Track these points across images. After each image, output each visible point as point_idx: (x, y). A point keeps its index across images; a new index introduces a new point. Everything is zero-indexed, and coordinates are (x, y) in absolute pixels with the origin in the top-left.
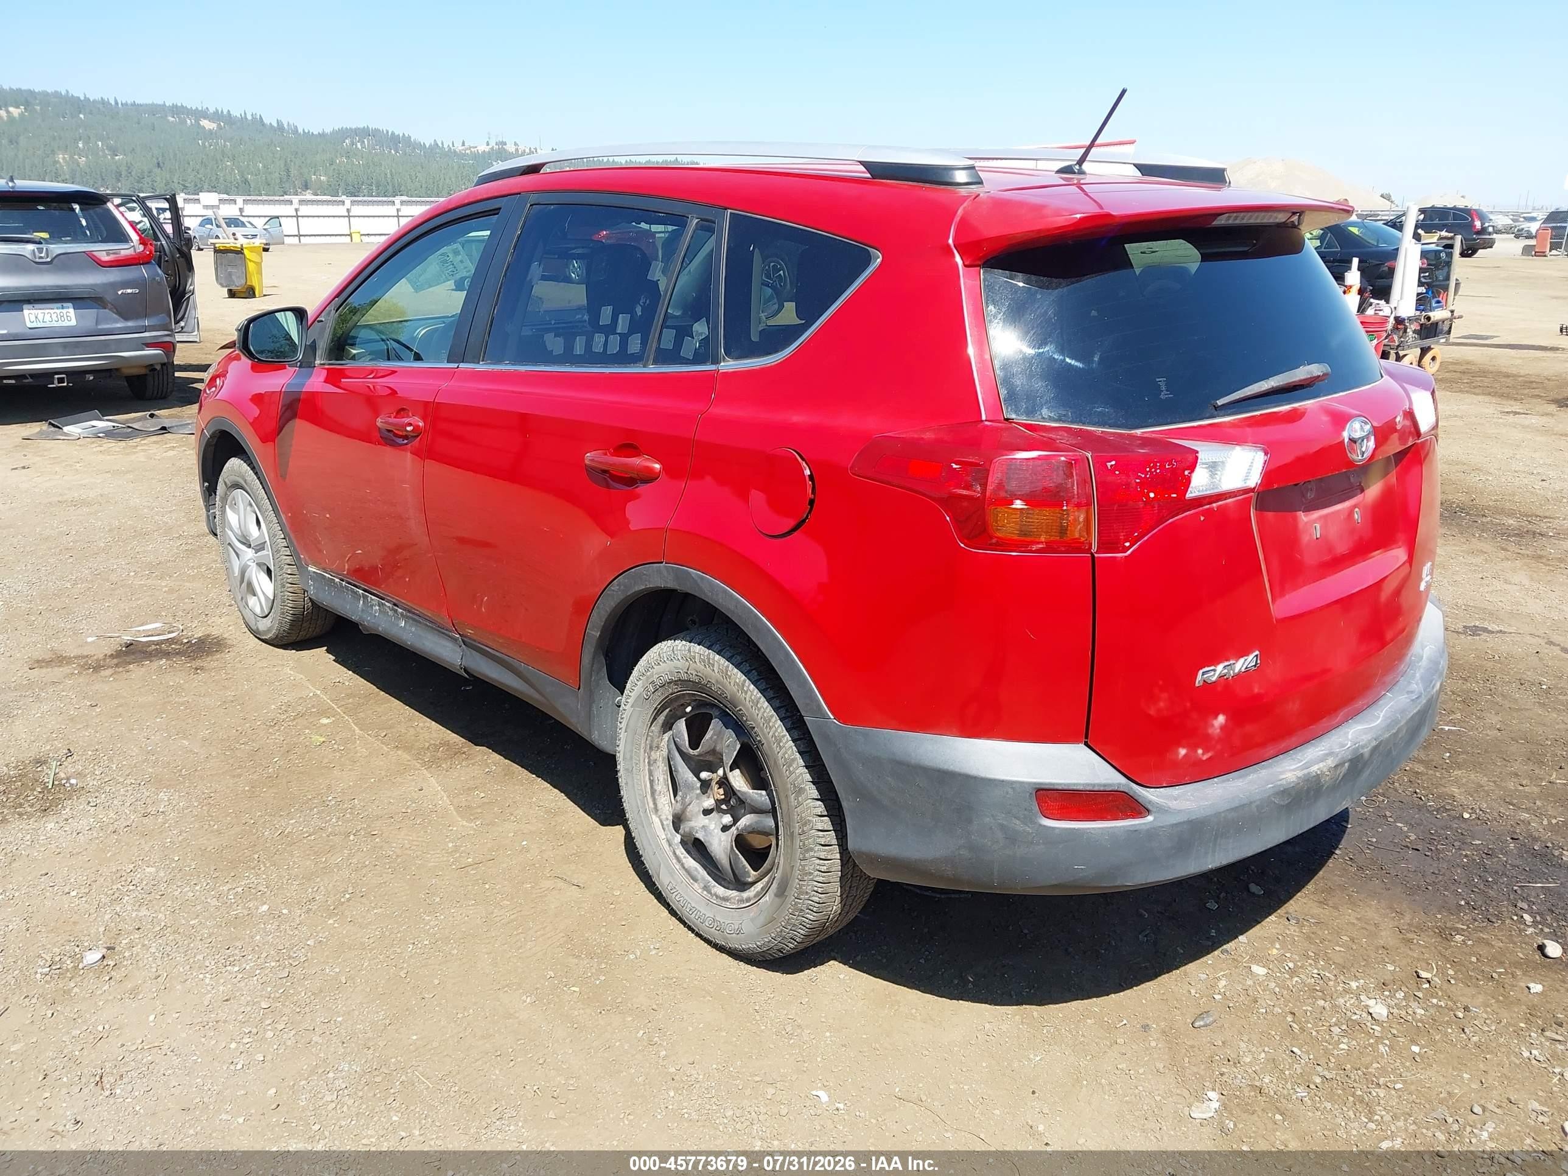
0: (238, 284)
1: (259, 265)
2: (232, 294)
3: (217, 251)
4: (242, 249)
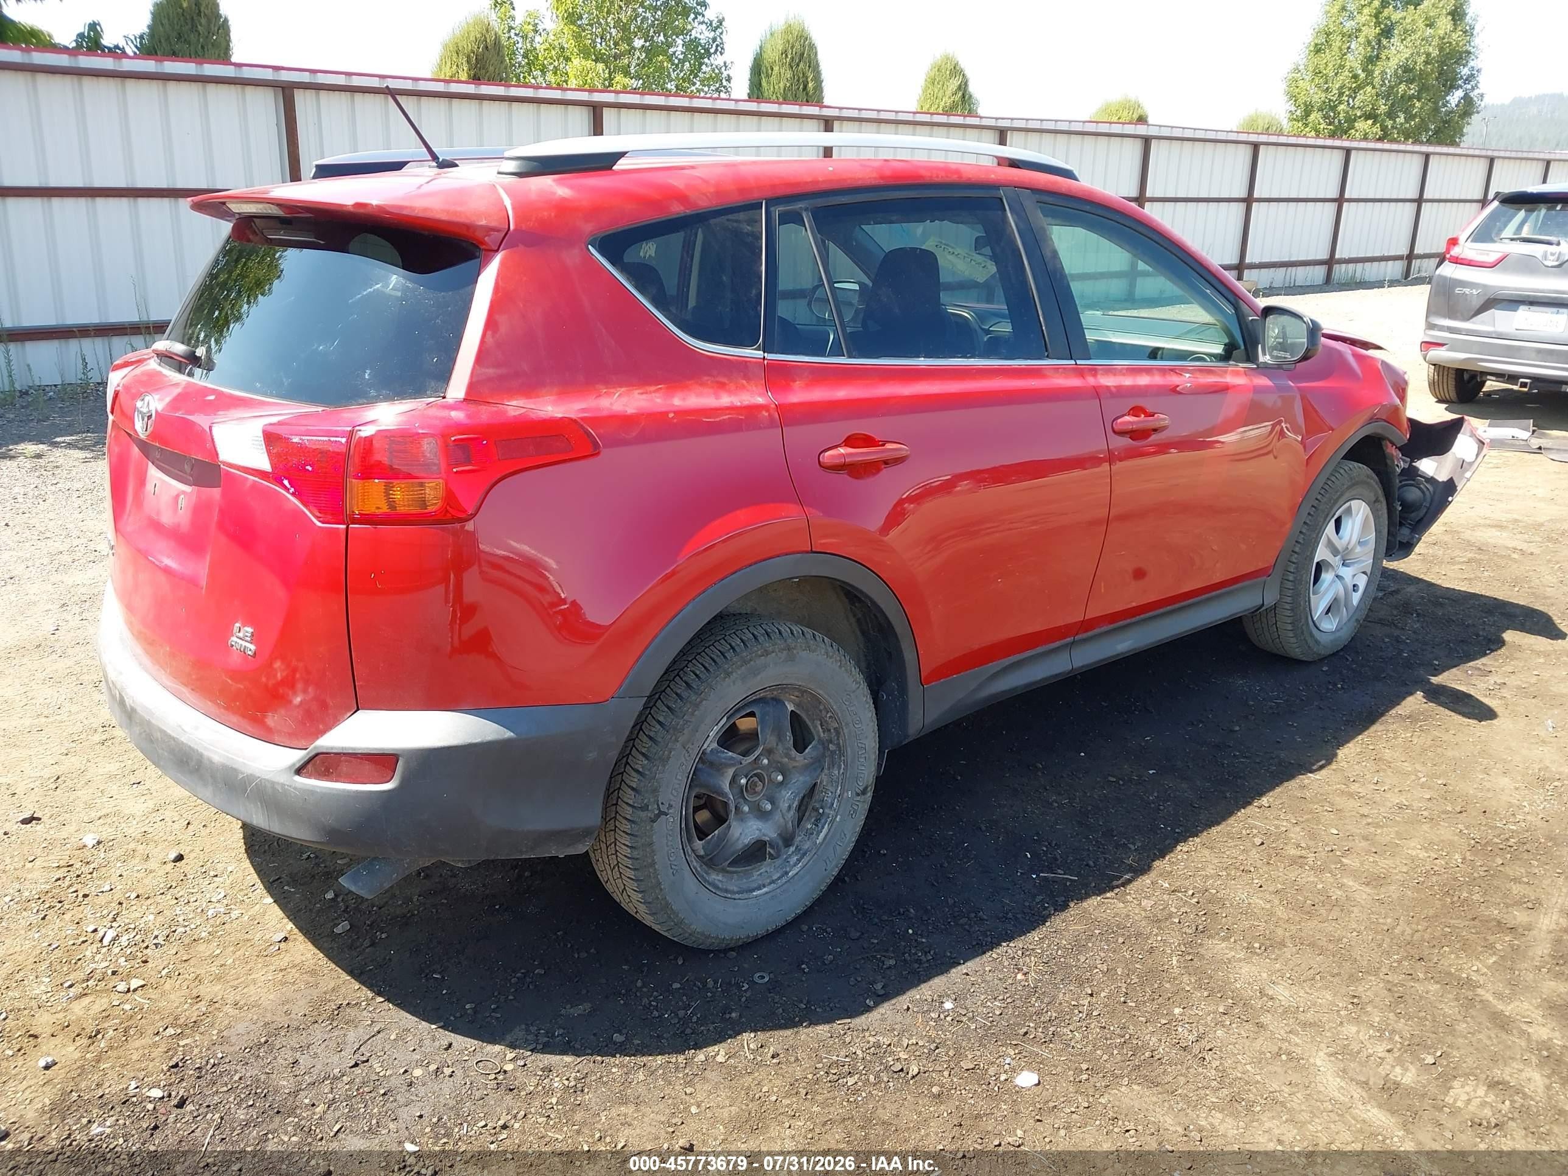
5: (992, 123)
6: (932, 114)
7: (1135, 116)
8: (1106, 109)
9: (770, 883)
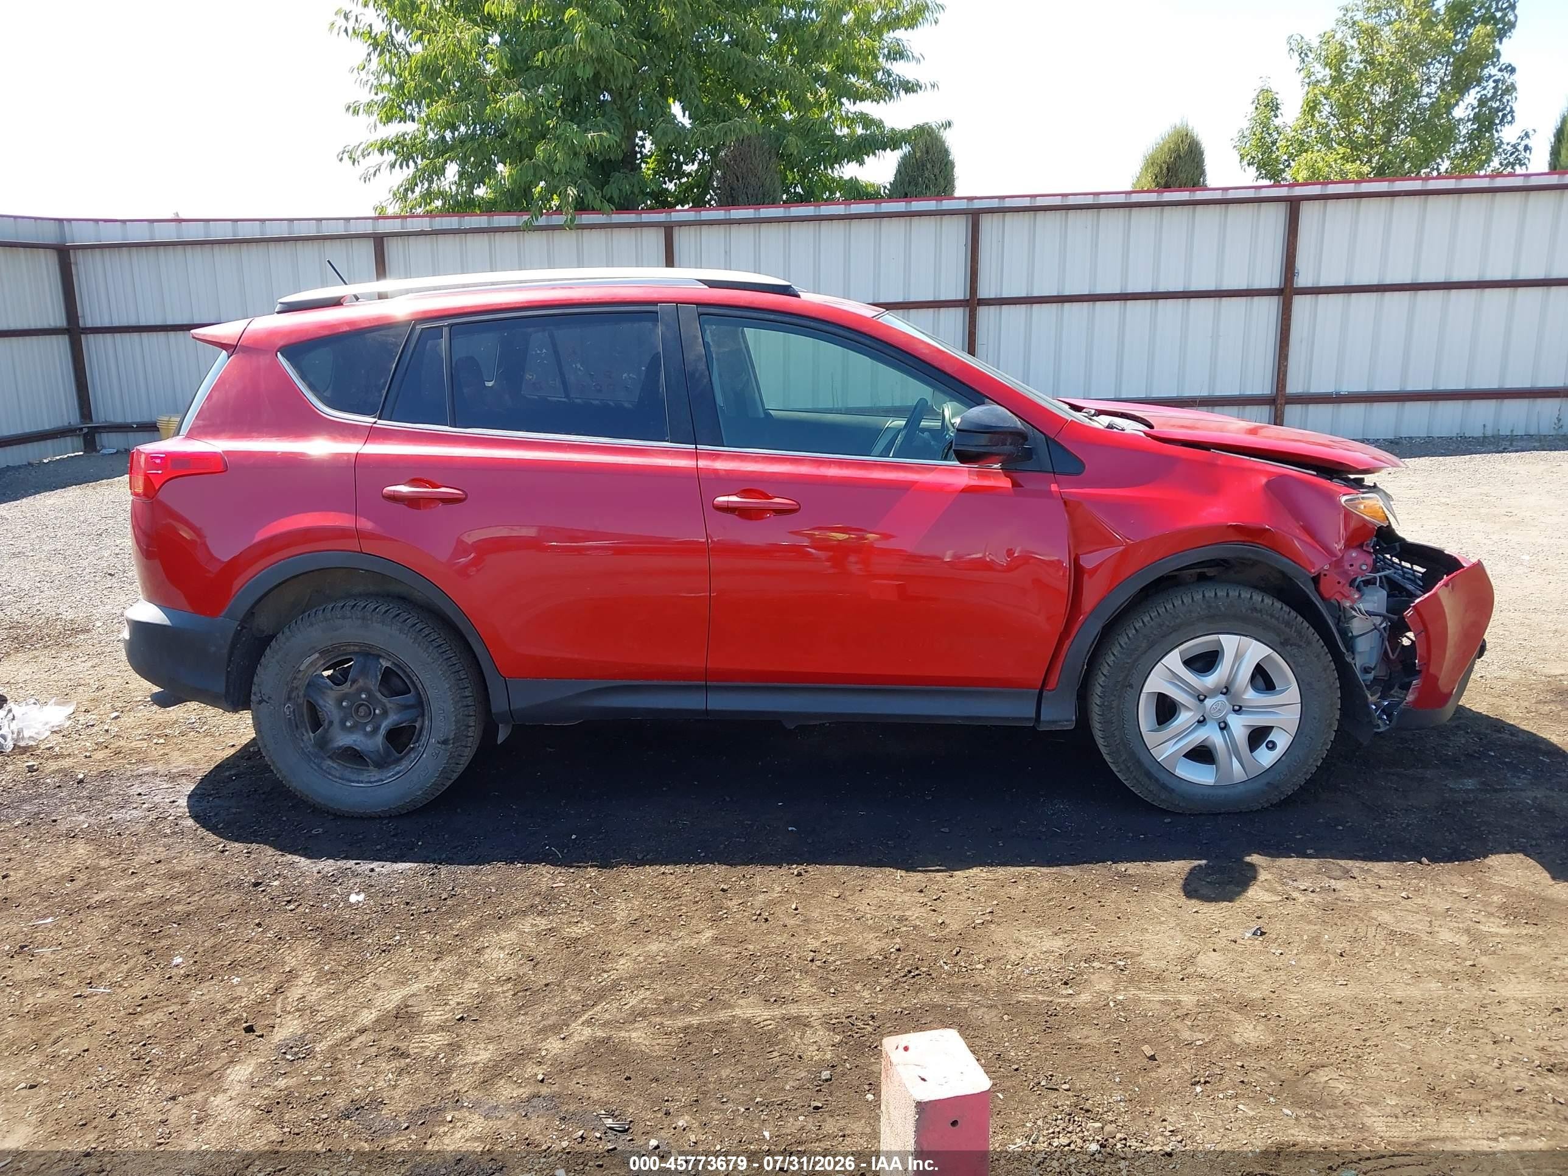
9: (367, 782)
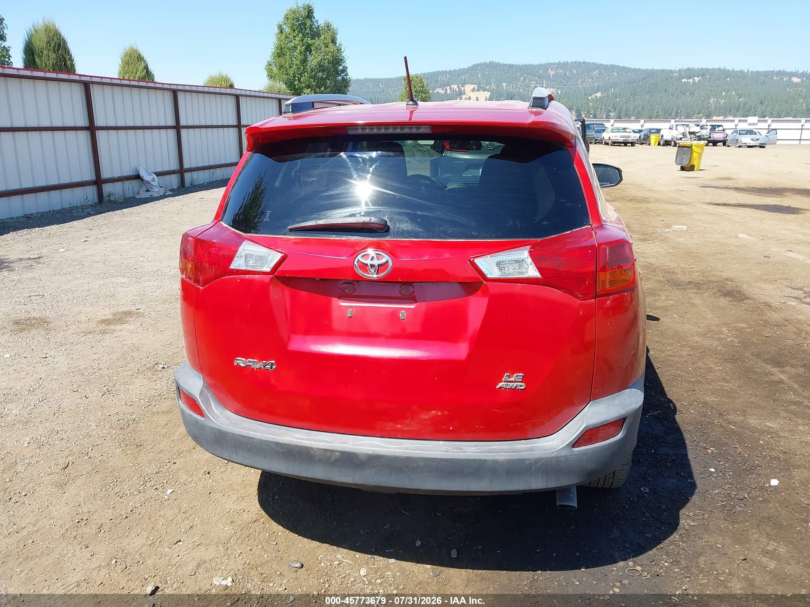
0: (685, 163)
1: (700, 154)
2: (683, 169)
3: (679, 147)
4: (692, 146)
5: (168, 87)
6: (130, 80)
7: (228, 84)
8: (212, 80)
